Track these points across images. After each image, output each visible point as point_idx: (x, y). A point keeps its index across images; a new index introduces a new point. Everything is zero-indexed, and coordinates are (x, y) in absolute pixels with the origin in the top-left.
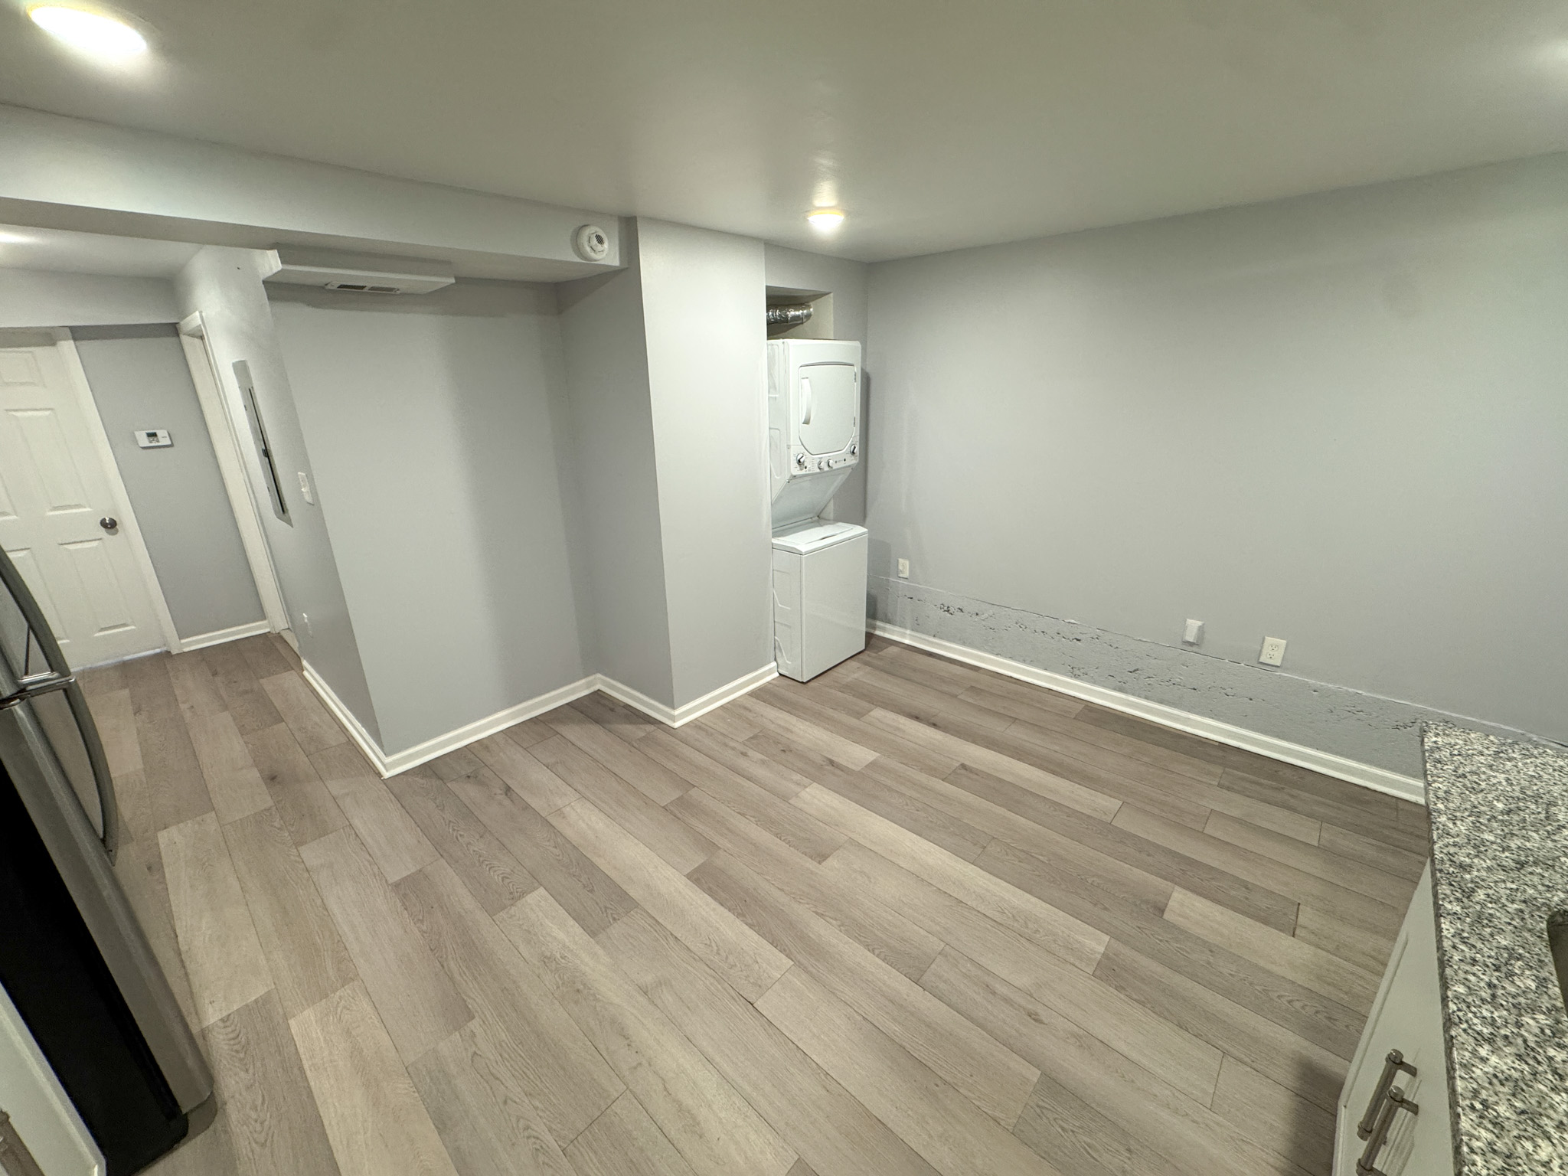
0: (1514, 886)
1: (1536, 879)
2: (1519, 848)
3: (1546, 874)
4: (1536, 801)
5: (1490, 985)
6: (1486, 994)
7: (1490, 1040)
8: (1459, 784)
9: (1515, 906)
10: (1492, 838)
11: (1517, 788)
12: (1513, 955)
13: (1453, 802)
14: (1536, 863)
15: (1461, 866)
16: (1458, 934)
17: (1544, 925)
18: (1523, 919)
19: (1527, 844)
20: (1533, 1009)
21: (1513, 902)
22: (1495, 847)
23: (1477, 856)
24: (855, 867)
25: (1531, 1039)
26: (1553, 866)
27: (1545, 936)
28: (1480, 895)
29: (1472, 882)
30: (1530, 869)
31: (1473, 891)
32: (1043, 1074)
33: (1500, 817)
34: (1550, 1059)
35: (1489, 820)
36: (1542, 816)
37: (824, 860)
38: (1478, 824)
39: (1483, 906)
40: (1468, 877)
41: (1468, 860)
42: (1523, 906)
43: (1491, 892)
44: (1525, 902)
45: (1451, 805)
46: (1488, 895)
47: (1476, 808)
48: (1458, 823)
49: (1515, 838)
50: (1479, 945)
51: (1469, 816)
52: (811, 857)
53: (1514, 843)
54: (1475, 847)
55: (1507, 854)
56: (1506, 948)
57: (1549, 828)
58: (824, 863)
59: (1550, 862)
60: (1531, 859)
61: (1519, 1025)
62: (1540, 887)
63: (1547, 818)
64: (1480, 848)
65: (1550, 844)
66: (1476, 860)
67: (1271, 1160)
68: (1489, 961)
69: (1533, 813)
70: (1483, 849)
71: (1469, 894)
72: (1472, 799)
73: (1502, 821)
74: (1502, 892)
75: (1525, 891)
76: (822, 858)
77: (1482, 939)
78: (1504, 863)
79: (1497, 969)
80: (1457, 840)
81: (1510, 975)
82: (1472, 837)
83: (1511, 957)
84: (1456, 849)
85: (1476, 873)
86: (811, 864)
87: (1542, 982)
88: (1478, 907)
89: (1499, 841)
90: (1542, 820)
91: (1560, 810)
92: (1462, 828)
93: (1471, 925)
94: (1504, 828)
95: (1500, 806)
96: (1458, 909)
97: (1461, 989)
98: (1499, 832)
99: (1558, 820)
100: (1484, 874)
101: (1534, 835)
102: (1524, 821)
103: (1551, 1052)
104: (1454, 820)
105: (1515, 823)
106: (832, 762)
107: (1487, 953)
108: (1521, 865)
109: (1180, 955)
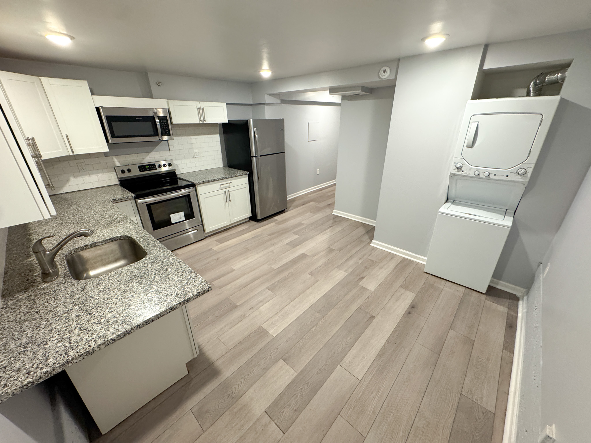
0: (155, 254)
1: (152, 258)
2: (159, 262)
3: (151, 260)
4: (164, 278)
5: (148, 240)
6: (148, 238)
7: (145, 235)
8: (181, 269)
9: (152, 251)
10: (164, 260)
11: (171, 279)
12: (148, 245)
13: (177, 263)
14: (154, 261)
15: (164, 251)
16: (156, 242)
17: (147, 251)
18: (150, 250)
19: (158, 264)
20: (142, 241)
21: (153, 252)
22: (163, 259)
23: (164, 255)
25: (141, 238)
26: (151, 263)
27: (146, 250)
28: (158, 249)
29: (161, 250)
30: (154, 259)
31: (159, 249)
32: (237, 306)
33: (167, 267)
34: (138, 238)
35: (168, 264)
36: (160, 274)
37: (310, 275)
38: (169, 261)
39: (156, 248)
40: (162, 250)
41: (164, 253)
42: (151, 252)
43: (157, 251)
44: (151, 253)
45: (177, 262)
46: (157, 250)
47: (173, 265)
48: (172, 259)
49: (161, 264)
50: (153, 243)
51: (172, 262)
52: (312, 272)
53: (160, 263)
54: (165, 256)
55: (160, 259)
56: (150, 245)
57: (157, 272)
59: (152, 263)
60: (156, 262)
61: (143, 238)
62: (151, 257)
63: (159, 275)
64: (165, 257)
65: (155, 268)
66: (163, 254)
67: (203, 345)
68: (150, 242)
69: (162, 273)
70: (164, 257)
71: (159, 248)
72: (175, 267)
73: (166, 266)
74: (155, 252)
75: (153, 255)
77: (153, 244)
78: (159, 257)
79: (149, 242)
80: (169, 255)
81: (147, 242)
82: (167, 258)
83: (148, 244)
84: (167, 254)
85: (161, 252)
87: (143, 244)
88: (157, 247)
89: (163, 261)
90: (160, 273)
91: (158, 280)
92: (170, 258)
93: (156, 244)
94: (164, 265)
95: (169, 270)
96: (159, 245)
97: (151, 237)
98: (164, 263)
99: (157, 276)
100: (160, 253)
101: (158, 268)
102: (162, 270)
103: (138, 239)
104: (173, 259)
105: (164, 268)
106: (362, 278)
107: (151, 242)
108: (156, 259)
109: (264, 357)
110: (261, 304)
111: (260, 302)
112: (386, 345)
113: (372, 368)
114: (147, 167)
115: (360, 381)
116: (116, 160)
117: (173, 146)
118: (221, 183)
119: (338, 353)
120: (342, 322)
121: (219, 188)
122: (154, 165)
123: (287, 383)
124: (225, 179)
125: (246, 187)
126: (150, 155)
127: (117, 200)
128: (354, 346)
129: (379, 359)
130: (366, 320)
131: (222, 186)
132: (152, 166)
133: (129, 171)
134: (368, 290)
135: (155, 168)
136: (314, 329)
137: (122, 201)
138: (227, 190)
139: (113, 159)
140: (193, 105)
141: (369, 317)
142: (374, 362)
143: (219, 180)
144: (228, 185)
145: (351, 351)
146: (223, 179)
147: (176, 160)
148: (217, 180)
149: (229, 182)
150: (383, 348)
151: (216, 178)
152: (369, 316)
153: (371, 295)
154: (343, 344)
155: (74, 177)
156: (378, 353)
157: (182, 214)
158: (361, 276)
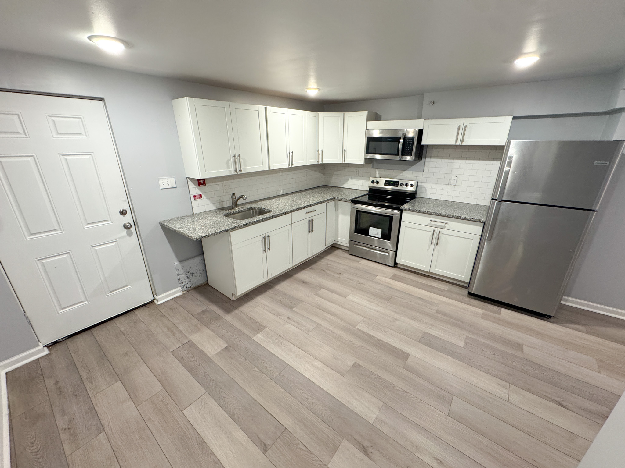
24: (340, 362)
37: (354, 364)
52: (360, 366)
58: (353, 362)
76: (355, 366)
86: (360, 362)
106: (365, 451)
109: (234, 335)
110: (295, 324)
111: (297, 323)
112: (212, 457)
113: (190, 427)
114: (392, 183)
115: (182, 411)
116: (377, 172)
117: (428, 168)
118: (432, 219)
119: (220, 392)
120: (260, 400)
121: (428, 224)
122: (398, 182)
123: (205, 351)
124: (438, 215)
125: (472, 239)
126: (403, 173)
127: (339, 199)
128: (223, 411)
129: (197, 441)
130: (261, 436)
131: (432, 223)
132: (396, 183)
133: (377, 182)
134: (332, 457)
135: (397, 185)
136: (256, 369)
137: (345, 201)
138: (437, 230)
139: (376, 171)
140: (454, 124)
141: (266, 444)
142: (196, 433)
143: (430, 213)
144: (443, 224)
145: (218, 407)
146: (436, 215)
147: (426, 182)
148: (427, 213)
149: (446, 221)
150: (210, 452)
151: (427, 211)
152: (268, 442)
153: (316, 459)
154: (229, 399)
155: (352, 179)
156: (205, 440)
157: (380, 231)
158: (370, 450)
